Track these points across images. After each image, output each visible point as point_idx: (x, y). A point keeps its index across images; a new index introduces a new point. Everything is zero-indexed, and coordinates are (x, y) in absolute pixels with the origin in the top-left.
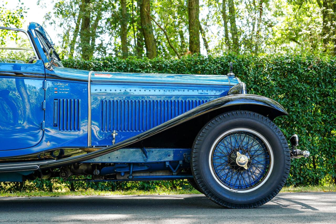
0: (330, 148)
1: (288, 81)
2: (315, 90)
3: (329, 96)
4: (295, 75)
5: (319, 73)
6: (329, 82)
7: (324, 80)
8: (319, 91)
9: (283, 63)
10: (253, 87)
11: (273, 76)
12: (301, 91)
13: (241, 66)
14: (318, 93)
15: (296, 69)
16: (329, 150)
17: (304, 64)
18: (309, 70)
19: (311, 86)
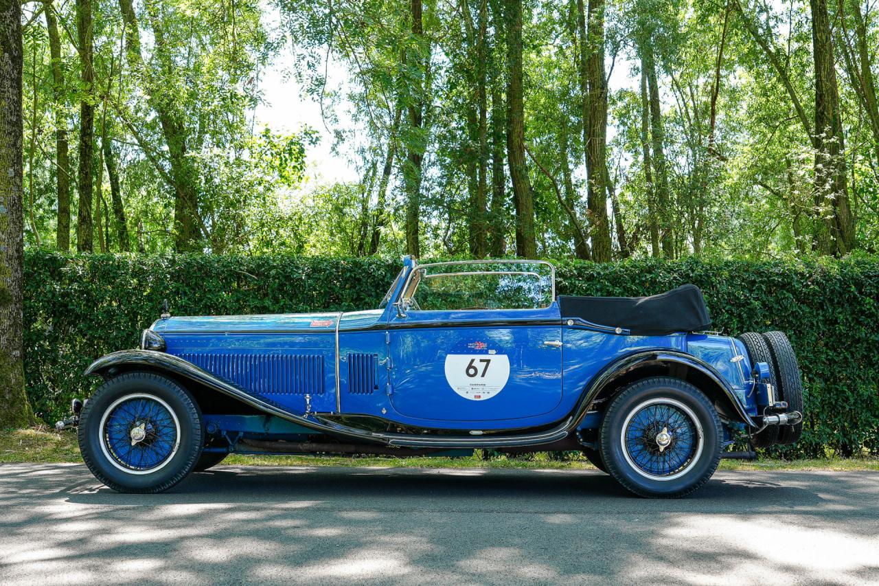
0: (836, 401)
1: (778, 302)
2: (818, 314)
3: (839, 324)
4: (788, 291)
5: (824, 289)
6: (839, 303)
7: (831, 301)
8: (823, 316)
9: (771, 273)
10: (727, 309)
11: (756, 292)
12: (797, 316)
13: (709, 277)
14: (821, 318)
15: (789, 284)
16: (836, 403)
17: (802, 275)
18: (809, 286)
19: (811, 308)
